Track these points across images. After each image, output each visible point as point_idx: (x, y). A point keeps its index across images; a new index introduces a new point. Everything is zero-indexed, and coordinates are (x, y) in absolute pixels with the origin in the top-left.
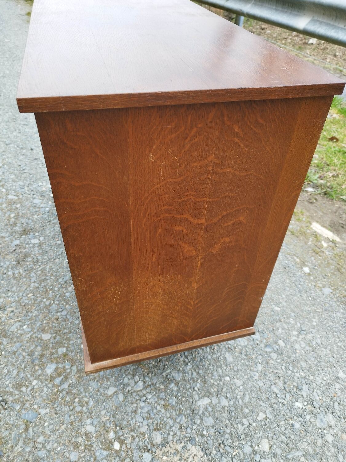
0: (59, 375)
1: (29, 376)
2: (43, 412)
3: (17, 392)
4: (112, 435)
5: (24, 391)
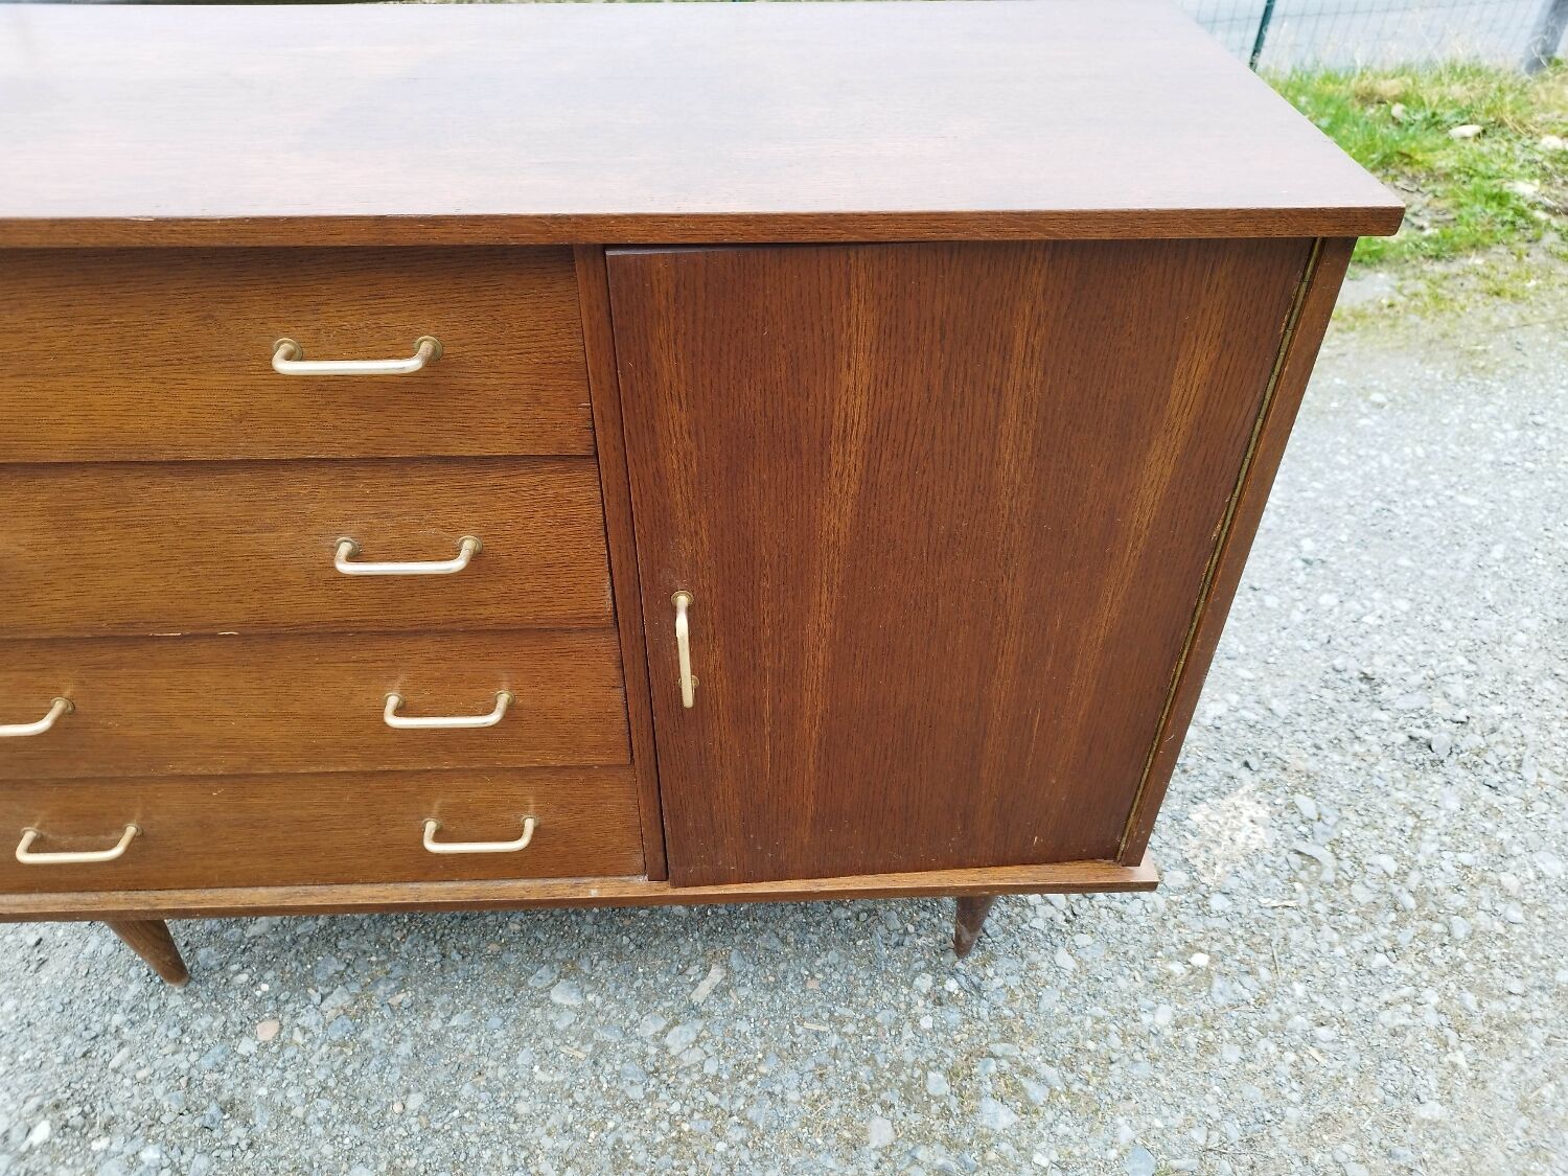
4: (1177, 968)
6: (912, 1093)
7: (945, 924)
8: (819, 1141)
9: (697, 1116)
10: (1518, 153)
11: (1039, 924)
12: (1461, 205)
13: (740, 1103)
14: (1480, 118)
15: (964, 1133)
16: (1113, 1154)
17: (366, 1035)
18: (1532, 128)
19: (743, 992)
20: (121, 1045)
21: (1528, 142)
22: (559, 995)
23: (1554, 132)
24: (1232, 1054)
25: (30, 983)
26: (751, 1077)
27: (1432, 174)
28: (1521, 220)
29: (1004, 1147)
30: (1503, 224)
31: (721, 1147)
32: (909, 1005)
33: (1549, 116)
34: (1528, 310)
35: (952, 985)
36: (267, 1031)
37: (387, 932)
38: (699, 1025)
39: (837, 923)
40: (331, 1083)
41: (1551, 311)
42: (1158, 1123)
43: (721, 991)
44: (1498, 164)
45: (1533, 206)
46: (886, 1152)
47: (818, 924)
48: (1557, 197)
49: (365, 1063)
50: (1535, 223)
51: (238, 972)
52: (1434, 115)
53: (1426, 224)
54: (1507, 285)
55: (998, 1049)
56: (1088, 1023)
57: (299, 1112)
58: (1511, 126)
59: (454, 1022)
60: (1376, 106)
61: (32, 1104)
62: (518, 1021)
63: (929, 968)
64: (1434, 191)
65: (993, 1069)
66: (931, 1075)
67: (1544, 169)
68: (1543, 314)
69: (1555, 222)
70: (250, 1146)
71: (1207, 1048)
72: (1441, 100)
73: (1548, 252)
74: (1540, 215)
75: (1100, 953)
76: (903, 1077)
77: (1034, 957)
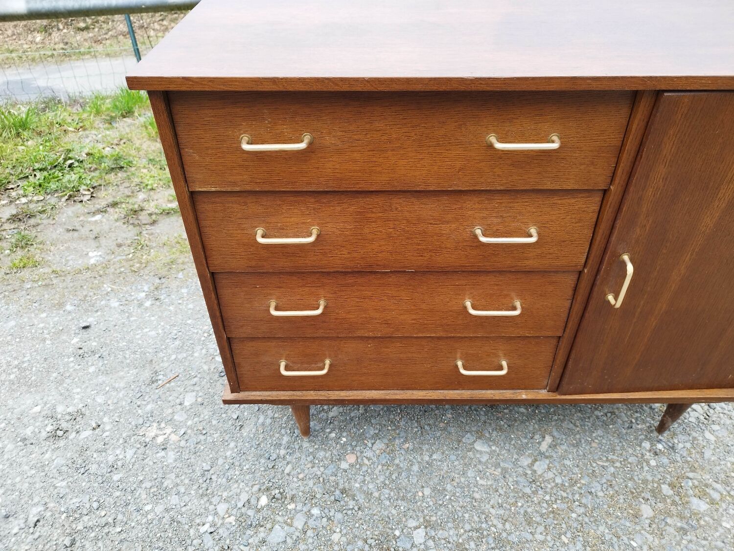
6: (656, 493)
8: (619, 514)
9: (558, 502)
11: (693, 420)
13: (577, 497)
15: (686, 512)
17: (397, 461)
19: (564, 447)
20: (288, 463)
22: (479, 446)
25: (239, 435)
26: (578, 485)
29: (707, 519)
31: (574, 515)
32: (643, 455)
35: (660, 446)
36: (351, 459)
37: (392, 416)
38: (547, 461)
39: (598, 417)
40: (387, 482)
43: (553, 446)
46: (652, 520)
47: (589, 418)
49: (400, 474)
51: (330, 433)
55: (691, 475)
56: (729, 465)
57: (376, 494)
59: (435, 457)
61: (256, 488)
62: (463, 458)
63: (647, 438)
65: (690, 484)
66: (662, 486)
70: (359, 509)
75: (725, 433)
76: (649, 487)
77: (694, 434)
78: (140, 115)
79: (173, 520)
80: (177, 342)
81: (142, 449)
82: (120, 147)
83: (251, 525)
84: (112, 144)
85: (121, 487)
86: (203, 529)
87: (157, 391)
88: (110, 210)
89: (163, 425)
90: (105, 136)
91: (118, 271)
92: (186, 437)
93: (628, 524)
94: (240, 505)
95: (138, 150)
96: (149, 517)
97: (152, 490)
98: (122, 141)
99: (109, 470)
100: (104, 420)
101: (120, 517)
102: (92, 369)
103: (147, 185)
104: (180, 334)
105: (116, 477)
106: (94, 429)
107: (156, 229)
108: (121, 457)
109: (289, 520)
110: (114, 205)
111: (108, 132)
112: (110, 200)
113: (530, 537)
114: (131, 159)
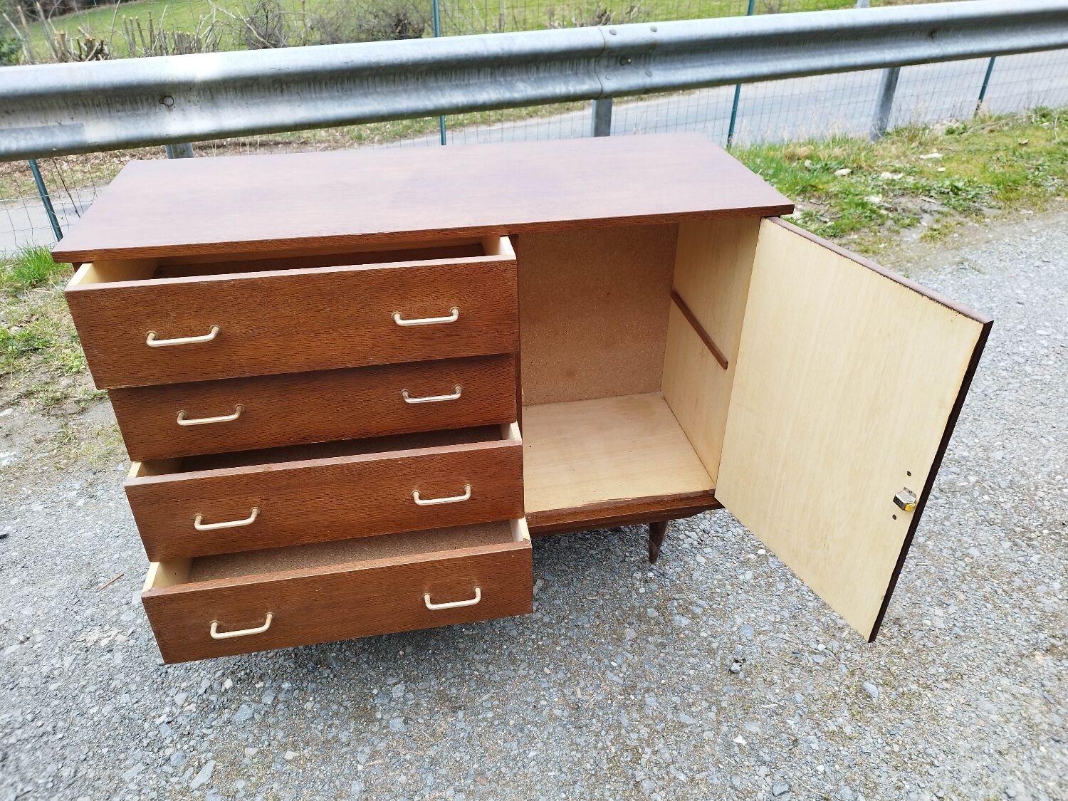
0: (688, 610)
1: (695, 643)
2: (739, 621)
3: (721, 652)
4: (752, 556)
5: (717, 644)
6: (641, 617)
7: (642, 551)
8: (603, 641)
9: (544, 639)
10: (870, 182)
11: (686, 546)
12: (843, 210)
13: (563, 631)
14: (849, 165)
15: (668, 629)
16: (735, 629)
18: (876, 169)
19: (554, 588)
21: (875, 176)
23: (887, 170)
24: (781, 586)
26: (566, 621)
27: (827, 194)
28: (873, 214)
29: (686, 632)
30: (866, 217)
31: (558, 648)
32: (633, 585)
33: (885, 162)
34: (882, 258)
35: (651, 574)
39: (592, 556)
41: (893, 258)
42: (753, 615)
43: (544, 590)
44: (861, 188)
45: (879, 208)
46: (634, 641)
47: (583, 557)
48: (891, 202)
50: (881, 216)
52: (826, 165)
53: (827, 220)
54: (870, 247)
55: (677, 596)
56: (716, 582)
57: (354, 660)
58: (865, 168)
60: (797, 161)
61: (219, 673)
63: (639, 569)
64: (830, 204)
65: (676, 604)
66: (648, 610)
67: (883, 189)
68: (889, 260)
69: (890, 215)
71: (770, 585)
72: (830, 156)
73: (889, 229)
74: (883, 212)
75: (716, 554)
76: (636, 612)
77: (686, 559)
78: (56, 283)
79: (124, 717)
80: (120, 541)
81: (83, 655)
82: (32, 325)
83: (214, 708)
84: (20, 322)
85: (59, 695)
86: (158, 721)
87: (98, 594)
88: (25, 401)
89: (107, 627)
90: (10, 313)
91: (40, 471)
92: (135, 636)
93: (610, 648)
94: (201, 691)
95: (57, 326)
96: (96, 719)
97: (98, 693)
98: (35, 317)
99: (44, 681)
100: (34, 632)
101: (60, 724)
102: (14, 581)
103: (71, 368)
104: (124, 530)
105: (53, 687)
106: (22, 642)
107: (86, 418)
108: (57, 666)
109: (257, 698)
110: (29, 395)
111: (13, 308)
112: (23, 390)
113: (513, 674)
114: (48, 338)
